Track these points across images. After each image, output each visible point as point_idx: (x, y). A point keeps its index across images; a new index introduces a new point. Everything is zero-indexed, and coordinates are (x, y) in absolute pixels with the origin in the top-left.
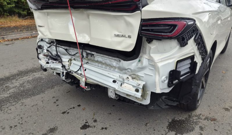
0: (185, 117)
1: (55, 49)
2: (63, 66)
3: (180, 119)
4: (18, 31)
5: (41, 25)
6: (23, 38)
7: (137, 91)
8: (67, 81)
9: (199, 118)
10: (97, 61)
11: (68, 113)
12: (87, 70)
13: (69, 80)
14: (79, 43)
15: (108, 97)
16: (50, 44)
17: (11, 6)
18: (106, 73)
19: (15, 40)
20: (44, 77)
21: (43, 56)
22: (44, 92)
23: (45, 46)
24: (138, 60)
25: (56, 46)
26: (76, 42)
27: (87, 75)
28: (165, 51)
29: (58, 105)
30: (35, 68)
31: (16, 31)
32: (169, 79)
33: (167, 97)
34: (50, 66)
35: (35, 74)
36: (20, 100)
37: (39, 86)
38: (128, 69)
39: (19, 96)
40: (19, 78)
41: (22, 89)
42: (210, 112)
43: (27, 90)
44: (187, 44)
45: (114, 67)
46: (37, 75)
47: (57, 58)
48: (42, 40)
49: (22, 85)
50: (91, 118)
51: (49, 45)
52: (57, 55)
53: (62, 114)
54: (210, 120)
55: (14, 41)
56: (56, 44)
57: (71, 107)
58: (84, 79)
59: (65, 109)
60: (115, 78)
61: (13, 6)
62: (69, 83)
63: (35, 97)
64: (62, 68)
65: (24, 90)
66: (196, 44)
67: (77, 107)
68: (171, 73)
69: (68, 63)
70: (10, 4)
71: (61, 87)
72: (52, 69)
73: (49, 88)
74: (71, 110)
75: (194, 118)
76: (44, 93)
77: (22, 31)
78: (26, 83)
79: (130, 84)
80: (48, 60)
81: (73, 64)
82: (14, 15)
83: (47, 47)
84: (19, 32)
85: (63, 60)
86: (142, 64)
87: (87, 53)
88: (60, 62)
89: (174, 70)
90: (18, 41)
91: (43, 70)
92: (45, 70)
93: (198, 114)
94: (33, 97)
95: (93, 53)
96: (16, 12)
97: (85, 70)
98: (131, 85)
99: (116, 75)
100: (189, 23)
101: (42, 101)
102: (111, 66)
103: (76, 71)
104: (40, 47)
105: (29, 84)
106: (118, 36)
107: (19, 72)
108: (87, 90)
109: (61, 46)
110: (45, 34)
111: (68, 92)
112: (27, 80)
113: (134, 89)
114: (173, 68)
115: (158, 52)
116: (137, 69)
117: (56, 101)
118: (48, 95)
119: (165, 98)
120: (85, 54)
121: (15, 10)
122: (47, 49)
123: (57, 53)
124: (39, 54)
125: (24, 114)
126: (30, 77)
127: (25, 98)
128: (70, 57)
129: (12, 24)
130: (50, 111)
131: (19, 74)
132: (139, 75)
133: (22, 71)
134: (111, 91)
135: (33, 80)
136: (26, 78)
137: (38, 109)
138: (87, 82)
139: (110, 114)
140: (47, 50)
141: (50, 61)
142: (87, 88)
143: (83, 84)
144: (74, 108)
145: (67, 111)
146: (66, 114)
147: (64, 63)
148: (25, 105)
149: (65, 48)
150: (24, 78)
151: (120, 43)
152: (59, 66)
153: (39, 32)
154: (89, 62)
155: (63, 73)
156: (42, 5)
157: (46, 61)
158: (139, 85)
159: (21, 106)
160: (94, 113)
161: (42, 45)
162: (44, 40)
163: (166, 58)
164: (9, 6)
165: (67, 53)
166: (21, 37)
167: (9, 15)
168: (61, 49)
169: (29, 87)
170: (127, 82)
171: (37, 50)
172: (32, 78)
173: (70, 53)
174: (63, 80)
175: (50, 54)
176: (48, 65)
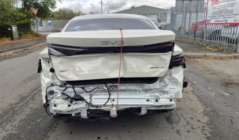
2: (89, 104)
12: (115, 99)
16: (62, 86)
25: (73, 87)
34: (72, 108)
38: (154, 89)
45: (137, 90)
47: (78, 98)
48: (52, 85)
51: (63, 89)
56: (73, 85)
58: (114, 108)
60: (147, 98)
69: (89, 100)
79: (165, 97)
80: (69, 102)
81: (94, 99)
83: (61, 91)
85: (85, 98)
86: (165, 83)
87: (110, 86)
95: (116, 84)
99: (148, 96)
102: (135, 91)
103: (103, 104)
106: (153, 68)
113: (169, 100)
116: (161, 87)
122: (63, 92)
123: (76, 93)
128: (89, 94)
132: (165, 90)
134: (144, 109)
138: (118, 110)
140: (63, 94)
143: (113, 113)
149: (82, 87)
151: (155, 72)
157: (67, 104)
158: (172, 96)
161: (54, 90)
162: (54, 84)
165: (84, 90)
168: (78, 89)
170: (163, 97)
176: (69, 107)
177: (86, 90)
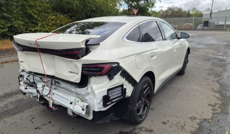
0: (130, 129)
1: (33, 78)
2: (38, 91)
3: (126, 131)
4: (8, 55)
5: (22, 61)
6: (12, 61)
7: (83, 110)
8: (41, 103)
9: (140, 130)
10: (62, 88)
11: (40, 128)
12: (54, 94)
13: (42, 102)
14: (46, 75)
15: (68, 114)
16: (29, 73)
17: (4, 30)
18: (66, 97)
19: (5, 62)
20: (25, 99)
21: (23, 83)
22: (24, 111)
23: (26, 75)
24: (86, 88)
25: (33, 76)
26: (44, 74)
27: (53, 98)
28: (100, 83)
29: (33, 122)
30: (19, 90)
31: (7, 54)
32: (103, 102)
33: (114, 113)
34: (28, 91)
35: (18, 95)
36: (3, 118)
37: (20, 106)
38: (80, 94)
39: (2, 115)
40: (4, 100)
41: (5, 109)
42: (151, 125)
43: (10, 110)
44: (113, 78)
45: (73, 92)
46: (20, 96)
47: (33, 85)
48: (23, 71)
49: (6, 106)
50: (58, 132)
51: (28, 75)
52: (34, 83)
53: (35, 130)
54: (148, 132)
55: (4, 64)
56: (34, 74)
57: (43, 124)
58: (52, 101)
59: (38, 125)
60: (72, 100)
61: (6, 30)
62: (42, 104)
63: (15, 116)
64: (36, 93)
65: (7, 110)
66: (122, 77)
67: (48, 123)
68: (104, 97)
69: (41, 89)
70: (4, 29)
71: (38, 107)
72: (29, 93)
73: (28, 108)
74: (43, 126)
75: (137, 130)
76: (24, 113)
77: (13, 54)
78: (9, 104)
80: (26, 86)
81: (46, 89)
82: (7, 38)
83: (26, 76)
84: (10, 55)
85: (38, 86)
86: (88, 91)
87: (55, 81)
88: (35, 88)
89: (106, 95)
90: (8, 64)
91: (23, 93)
92: (25, 94)
93: (141, 127)
94: (13, 116)
95: (59, 81)
96: (9, 35)
97: (53, 94)
98: (79, 106)
99: (72, 98)
100: (113, 66)
101: (21, 120)
102: (71, 92)
103: (46, 95)
104: (21, 76)
105: (12, 105)
106: (71, 72)
107: (5, 94)
108: (54, 109)
109: (37, 75)
110: (25, 68)
111: (43, 111)
112: (11, 101)
113: (81, 109)
114: (106, 94)
115: (96, 83)
116: (85, 94)
117: (32, 119)
118: (27, 114)
119: (113, 115)
120: (54, 82)
121: (7, 34)
123: (34, 81)
124: (21, 81)
125: (5, 130)
126: (13, 99)
127: (7, 117)
128: (43, 84)
129: (3, 47)
130: (26, 127)
131: (5, 96)
132: (86, 98)
133: (7, 93)
134: (69, 110)
135: (16, 101)
136: (10, 100)
137: (16, 125)
138: (54, 104)
139: (73, 128)
140: (27, 79)
141: (28, 87)
142: (54, 108)
143: (51, 105)
144: (45, 124)
145: (39, 127)
146: (38, 129)
147: (38, 89)
148: (7, 123)
149: (40, 77)
150: (9, 99)
151: (73, 77)
152: (35, 91)
153: (21, 66)
154: (57, 88)
155: (37, 96)
156: (23, 49)
157: (25, 87)
158: (84, 106)
159: (3, 123)
160: (61, 128)
161: (23, 75)
162: (24, 71)
163: (100, 88)
164: (2, 30)
165: (41, 80)
166: (10, 60)
167: (1, 38)
168: (37, 78)
169: (12, 107)
170: (78, 104)
171: (19, 78)
172: (15, 100)
173: (44, 81)
174: (38, 102)
175: (29, 82)
176: (26, 90)
177: (43, 80)
